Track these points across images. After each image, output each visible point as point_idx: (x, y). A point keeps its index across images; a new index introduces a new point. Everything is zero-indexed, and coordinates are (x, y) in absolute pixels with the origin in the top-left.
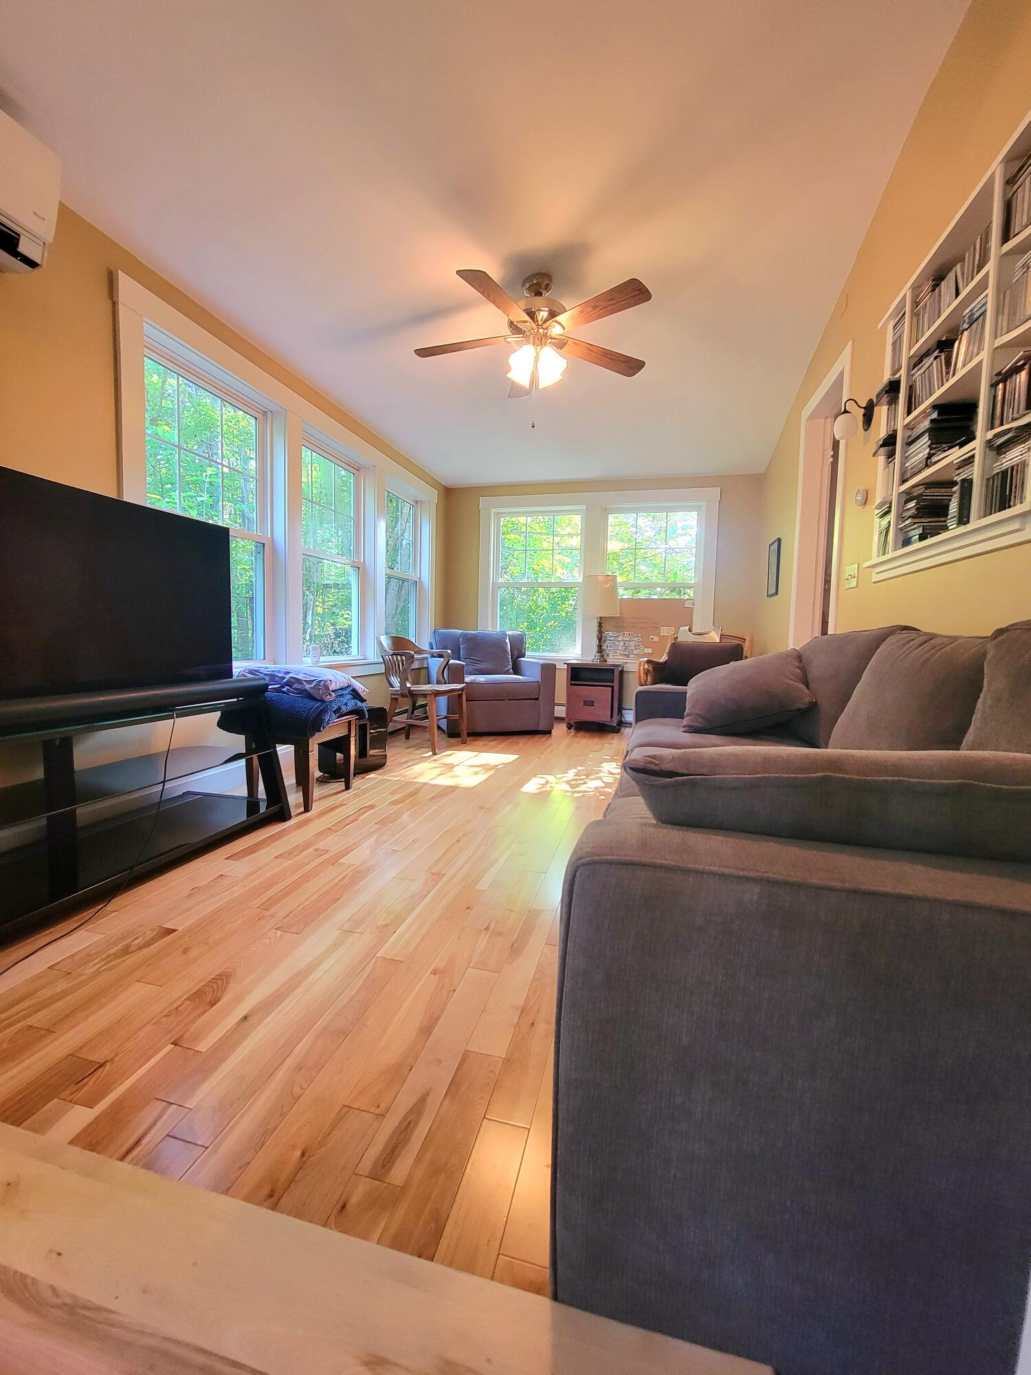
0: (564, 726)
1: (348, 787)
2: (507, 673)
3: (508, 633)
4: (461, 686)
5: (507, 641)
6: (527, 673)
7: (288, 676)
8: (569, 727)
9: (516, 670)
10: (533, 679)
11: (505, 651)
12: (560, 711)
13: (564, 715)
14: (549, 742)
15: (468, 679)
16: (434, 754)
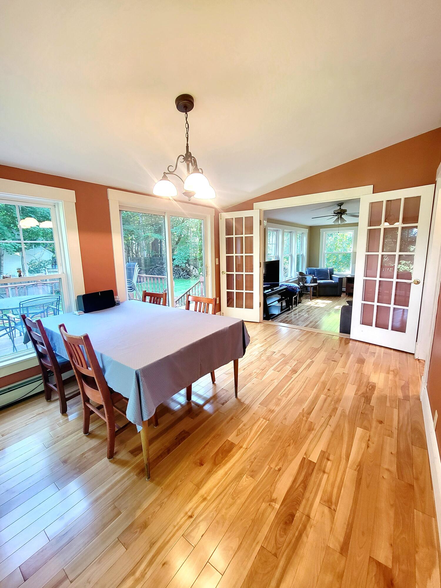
0: (345, 294)
1: (297, 306)
2: (328, 280)
3: (328, 268)
4: (316, 284)
5: (329, 271)
6: (334, 280)
7: (289, 286)
8: (347, 294)
9: (331, 279)
10: (336, 282)
11: (328, 273)
12: (344, 289)
13: (345, 291)
14: (340, 298)
15: (318, 281)
16: (311, 300)
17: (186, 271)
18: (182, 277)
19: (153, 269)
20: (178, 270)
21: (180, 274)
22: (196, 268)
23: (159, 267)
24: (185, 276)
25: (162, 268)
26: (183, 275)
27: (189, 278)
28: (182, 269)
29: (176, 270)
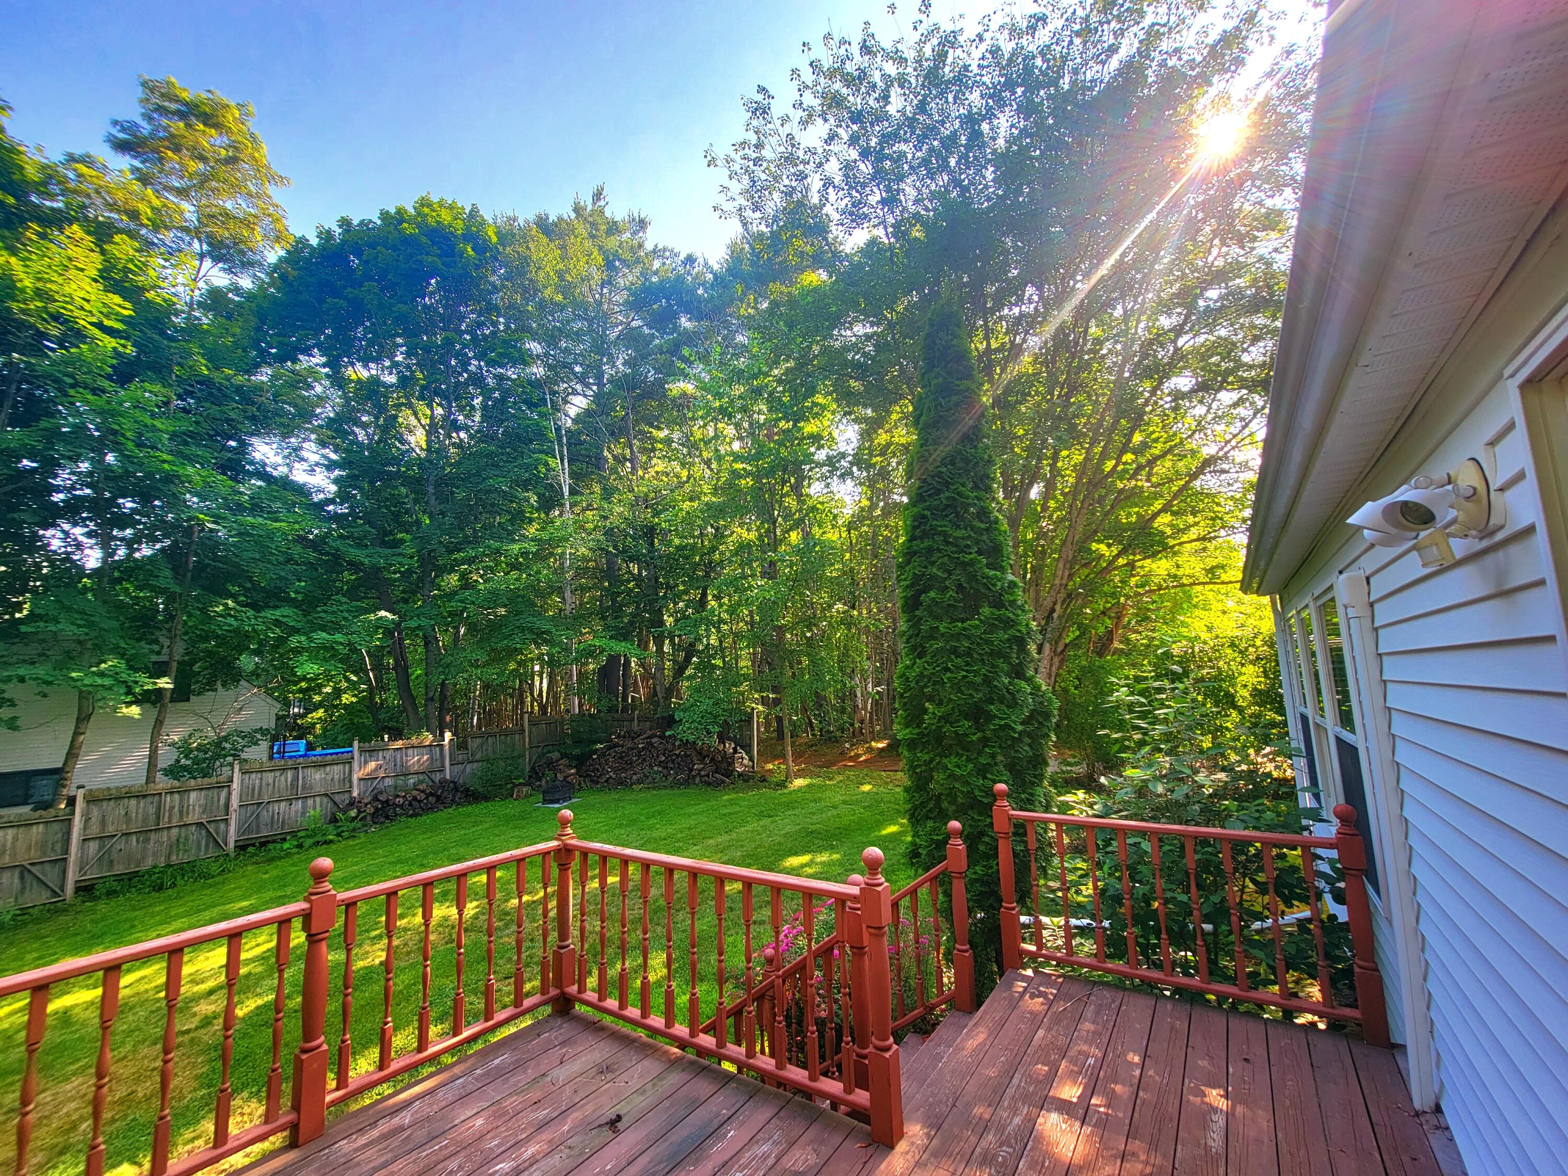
17: (713, 759)
18: (698, 779)
19: (604, 755)
20: (686, 756)
21: (691, 770)
22: (742, 748)
23: (622, 746)
24: (708, 776)
25: (633, 749)
26: (703, 773)
27: (723, 782)
28: (700, 754)
29: (678, 756)
